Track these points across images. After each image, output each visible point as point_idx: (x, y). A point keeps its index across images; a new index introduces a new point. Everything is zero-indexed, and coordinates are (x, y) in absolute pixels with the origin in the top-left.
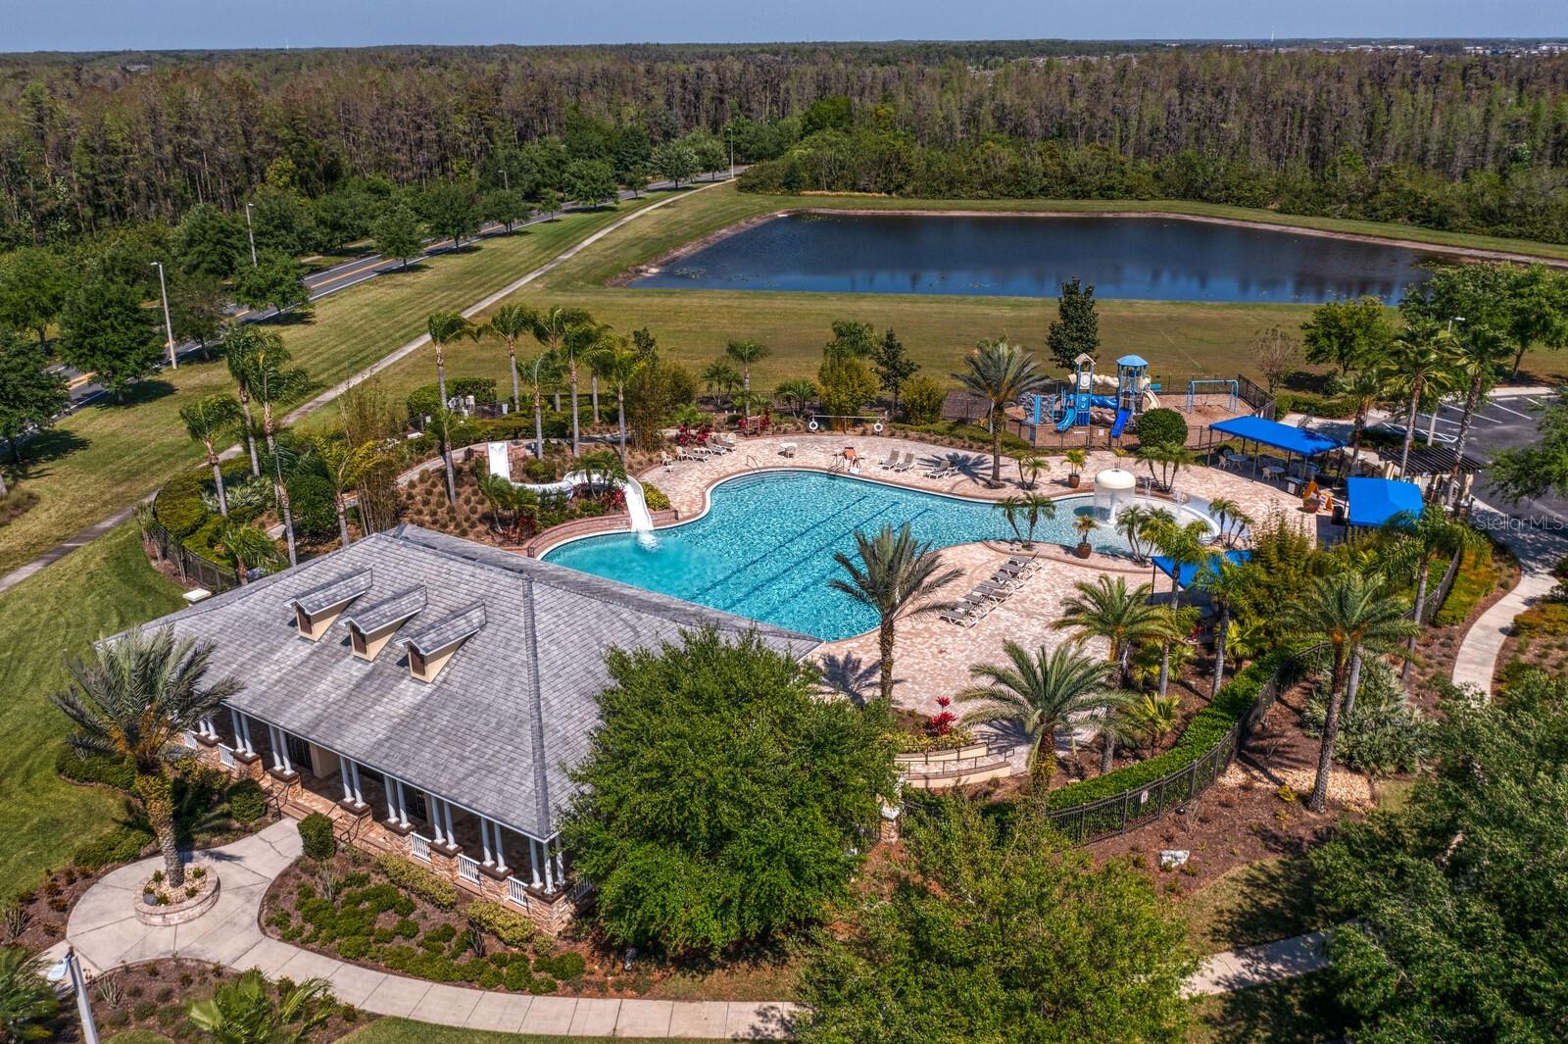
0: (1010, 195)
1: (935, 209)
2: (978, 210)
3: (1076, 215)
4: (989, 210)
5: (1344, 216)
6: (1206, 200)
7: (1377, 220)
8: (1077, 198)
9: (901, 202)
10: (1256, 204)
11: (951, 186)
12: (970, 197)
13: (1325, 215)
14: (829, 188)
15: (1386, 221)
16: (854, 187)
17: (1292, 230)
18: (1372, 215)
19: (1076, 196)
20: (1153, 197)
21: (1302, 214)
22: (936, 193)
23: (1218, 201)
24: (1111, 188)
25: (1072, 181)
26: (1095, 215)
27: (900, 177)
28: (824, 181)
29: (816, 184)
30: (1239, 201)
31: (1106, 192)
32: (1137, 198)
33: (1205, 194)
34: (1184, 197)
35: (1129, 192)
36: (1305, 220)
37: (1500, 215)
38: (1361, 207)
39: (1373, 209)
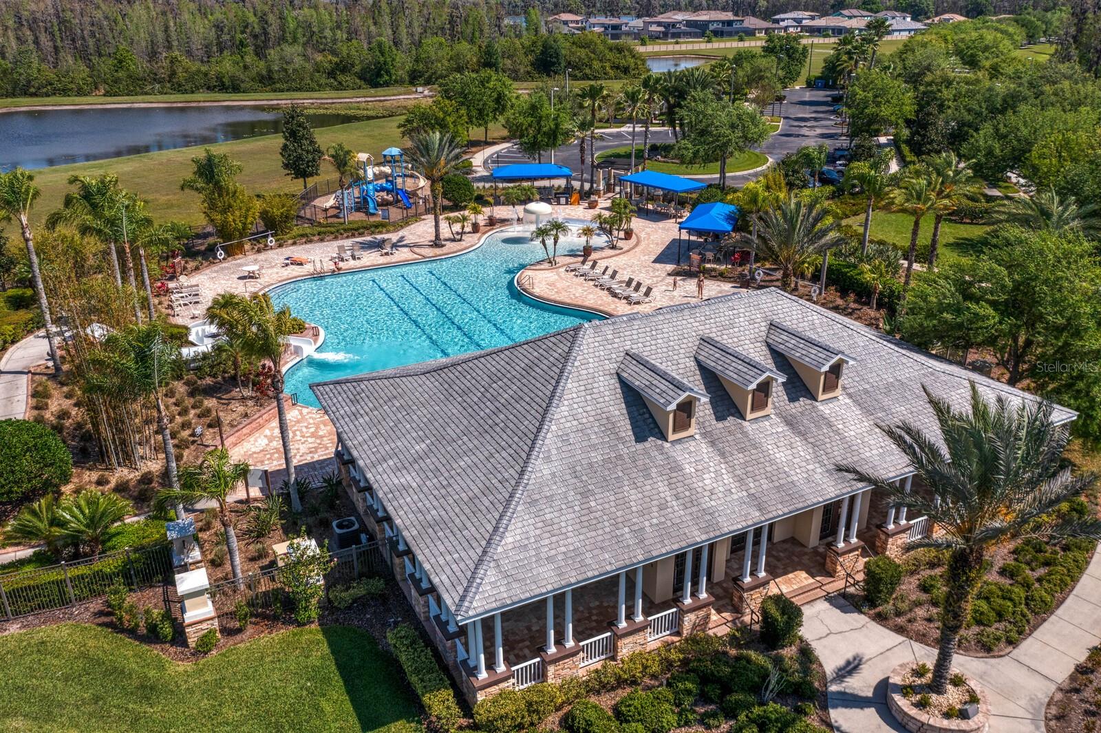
5: (161, 93)
7: (186, 92)
10: (80, 92)
13: (146, 94)
15: (193, 92)
17: (136, 105)
18: (179, 88)
21: (128, 95)
23: (47, 95)
30: (65, 92)
33: (32, 90)
34: (13, 95)
36: (140, 98)
37: (270, 78)
38: (168, 85)
39: (180, 86)
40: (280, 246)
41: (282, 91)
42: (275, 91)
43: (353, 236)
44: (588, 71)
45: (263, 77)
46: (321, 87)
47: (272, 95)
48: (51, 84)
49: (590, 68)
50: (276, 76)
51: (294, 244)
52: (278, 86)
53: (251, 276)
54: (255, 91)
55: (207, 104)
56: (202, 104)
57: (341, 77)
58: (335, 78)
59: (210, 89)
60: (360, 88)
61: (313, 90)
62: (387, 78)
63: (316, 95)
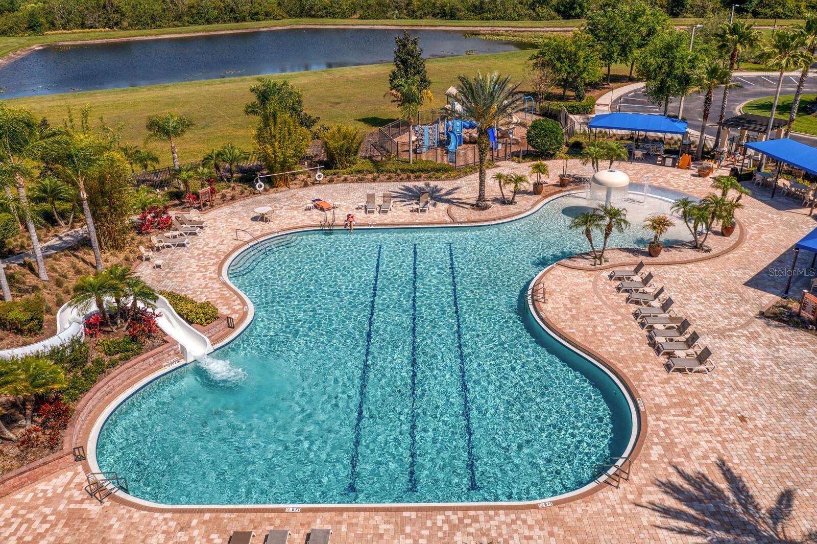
0: (195, 23)
1: (151, 35)
2: (180, 33)
3: (244, 31)
4: (187, 32)
5: (398, 18)
6: (314, 16)
7: (416, 17)
8: (238, 22)
9: (122, 33)
10: (344, 16)
11: (153, 21)
12: (169, 26)
13: (387, 18)
14: (64, 29)
15: (421, 18)
16: (83, 25)
17: (376, 27)
18: (412, 15)
19: (236, 20)
20: (283, 18)
22: (145, 25)
23: (322, 17)
24: (257, 14)
25: (232, 11)
26: (256, 30)
27: (117, 16)
28: (58, 23)
29: (53, 25)
30: (334, 15)
31: (254, 16)
32: (274, 18)
33: (313, 13)
34: (301, 16)
35: (268, 15)
36: (380, 21)
37: (482, 8)
38: (405, 12)
39: (413, 12)
40: (331, 181)
41: (488, 19)
42: (483, 19)
43: (408, 178)
44: (780, 10)
45: (476, 7)
46: (520, 17)
47: (478, 23)
48: (326, 9)
49: (783, 7)
50: (485, 6)
51: (345, 180)
52: (485, 15)
53: (262, 218)
54: (467, 19)
55: (427, 28)
56: (423, 28)
57: (539, 9)
58: (534, 10)
59: (434, 15)
60: (553, 18)
61: (513, 19)
62: (578, 10)
63: (513, 23)
